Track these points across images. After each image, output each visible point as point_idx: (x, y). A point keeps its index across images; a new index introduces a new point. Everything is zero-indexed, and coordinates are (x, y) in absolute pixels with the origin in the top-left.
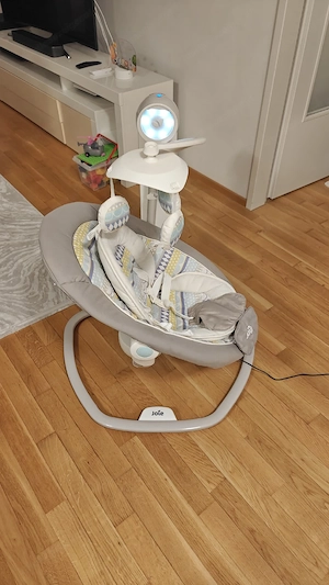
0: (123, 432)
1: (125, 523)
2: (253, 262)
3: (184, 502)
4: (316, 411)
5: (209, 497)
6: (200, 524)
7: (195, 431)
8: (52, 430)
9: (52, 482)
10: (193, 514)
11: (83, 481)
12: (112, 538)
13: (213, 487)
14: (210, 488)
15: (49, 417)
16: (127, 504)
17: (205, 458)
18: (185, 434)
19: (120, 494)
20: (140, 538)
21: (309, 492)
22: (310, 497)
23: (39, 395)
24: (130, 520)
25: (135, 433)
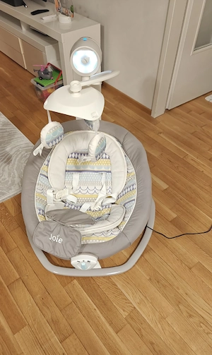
0: (66, 277)
1: (67, 340)
2: (156, 156)
3: (107, 325)
4: (196, 260)
5: (124, 321)
6: (118, 340)
7: (115, 275)
8: (18, 277)
9: (19, 313)
10: (113, 333)
11: (39, 312)
12: (59, 350)
13: (127, 314)
14: (125, 314)
15: (17, 267)
16: (69, 327)
17: (121, 293)
18: (109, 277)
19: (64, 320)
20: (78, 350)
21: (190, 316)
22: (191, 319)
23: (9, 251)
24: (71, 338)
25: (74, 278)
